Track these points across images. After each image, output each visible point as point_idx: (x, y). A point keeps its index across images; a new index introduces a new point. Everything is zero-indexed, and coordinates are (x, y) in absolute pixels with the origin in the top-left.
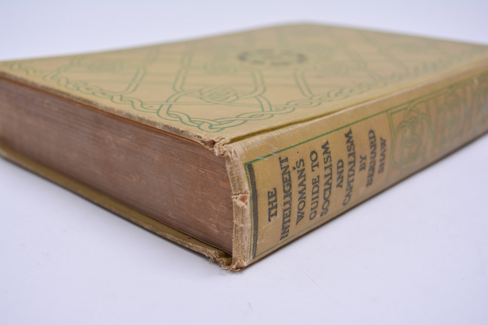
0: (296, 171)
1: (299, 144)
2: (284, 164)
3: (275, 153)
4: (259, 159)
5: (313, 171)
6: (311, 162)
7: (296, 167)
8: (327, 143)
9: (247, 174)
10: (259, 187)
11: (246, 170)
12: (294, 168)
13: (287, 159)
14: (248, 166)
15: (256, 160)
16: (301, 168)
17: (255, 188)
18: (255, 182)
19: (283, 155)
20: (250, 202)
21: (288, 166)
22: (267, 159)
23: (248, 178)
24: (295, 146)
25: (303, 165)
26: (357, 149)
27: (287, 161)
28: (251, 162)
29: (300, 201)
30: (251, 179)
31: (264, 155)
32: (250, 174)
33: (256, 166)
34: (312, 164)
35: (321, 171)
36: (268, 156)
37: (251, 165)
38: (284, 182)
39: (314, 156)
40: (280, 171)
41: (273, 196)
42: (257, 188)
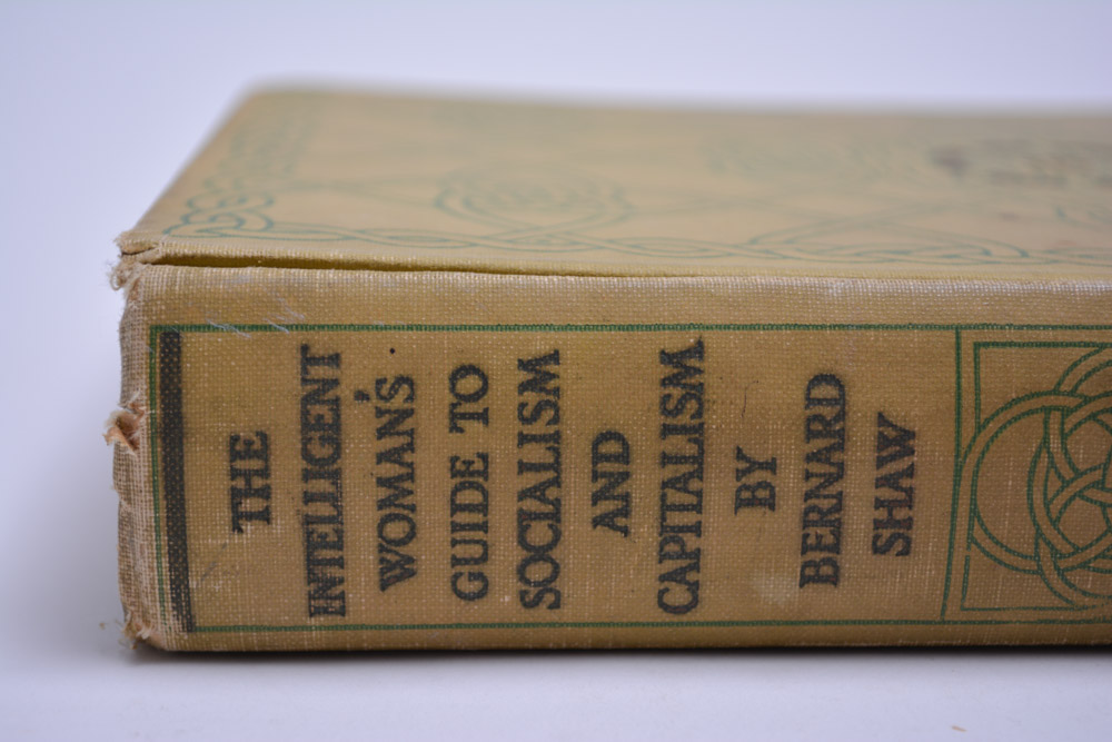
0: (368, 408)
1: (410, 328)
2: (319, 372)
3: (287, 327)
4: (216, 329)
5: (454, 428)
6: (450, 398)
7: (373, 394)
8: (555, 357)
9: (151, 356)
10: (192, 408)
11: (152, 344)
12: (362, 396)
13: (335, 359)
14: (166, 335)
15: (198, 328)
16: (398, 402)
17: (180, 408)
18: (180, 391)
19: (321, 343)
20: (153, 445)
21: (335, 382)
22: (248, 336)
23: (152, 367)
24: (385, 328)
25: (411, 398)
26: (712, 420)
27: (338, 366)
28: (181, 328)
29: (387, 511)
30: (164, 376)
31: (238, 321)
32: (162, 361)
33: (193, 344)
34: (454, 406)
35: (498, 440)
36: (254, 328)
37: (178, 336)
38: (306, 426)
39: (470, 384)
40: (295, 387)
41: (249, 453)
42: (184, 410)
